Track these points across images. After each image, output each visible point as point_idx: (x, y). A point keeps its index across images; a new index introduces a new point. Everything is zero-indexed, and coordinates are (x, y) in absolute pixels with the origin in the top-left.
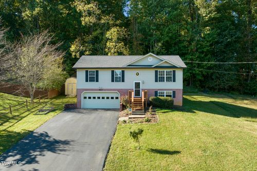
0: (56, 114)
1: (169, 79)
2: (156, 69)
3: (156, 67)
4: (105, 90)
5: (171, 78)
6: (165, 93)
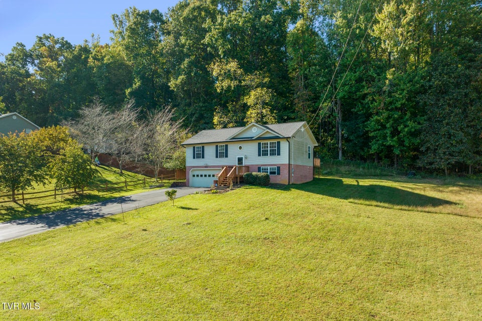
1: (273, 153)
2: (259, 141)
3: (259, 138)
4: (210, 167)
5: (275, 151)
6: (269, 169)
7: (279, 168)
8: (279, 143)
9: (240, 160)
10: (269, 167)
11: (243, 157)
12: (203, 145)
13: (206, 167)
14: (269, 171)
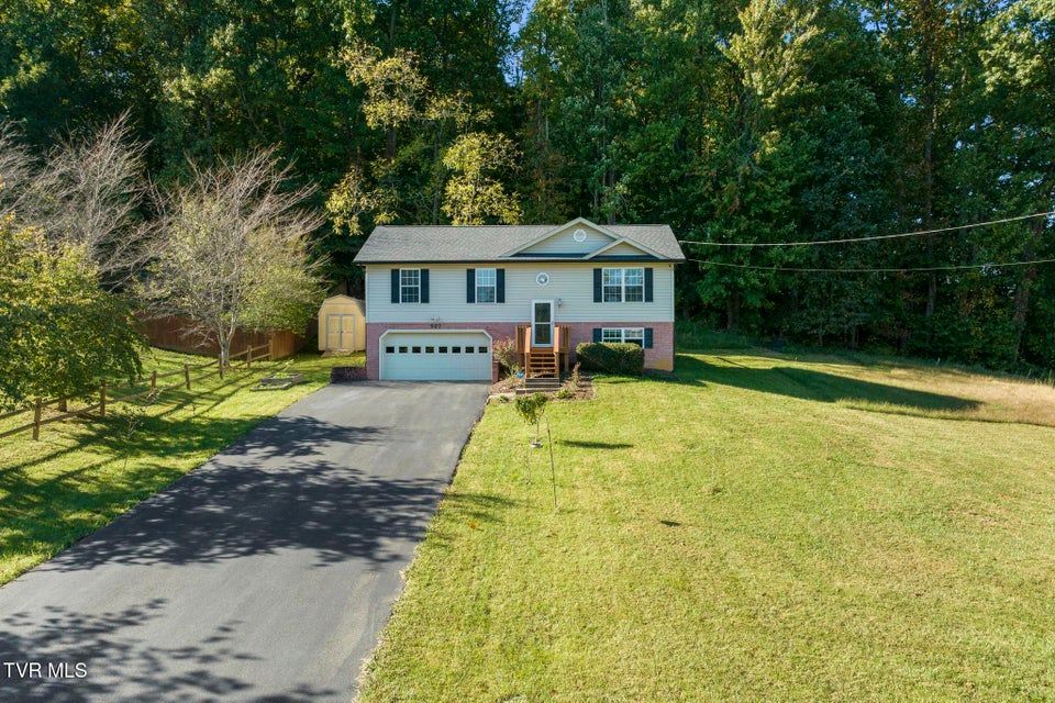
0: (312, 389)
1: (633, 295)
2: (597, 266)
3: (597, 259)
4: (449, 326)
5: (641, 291)
6: (623, 334)
7: (649, 333)
8: (649, 272)
9: (543, 311)
10: (623, 330)
11: (552, 302)
12: (425, 267)
13: (433, 326)
14: (623, 338)
